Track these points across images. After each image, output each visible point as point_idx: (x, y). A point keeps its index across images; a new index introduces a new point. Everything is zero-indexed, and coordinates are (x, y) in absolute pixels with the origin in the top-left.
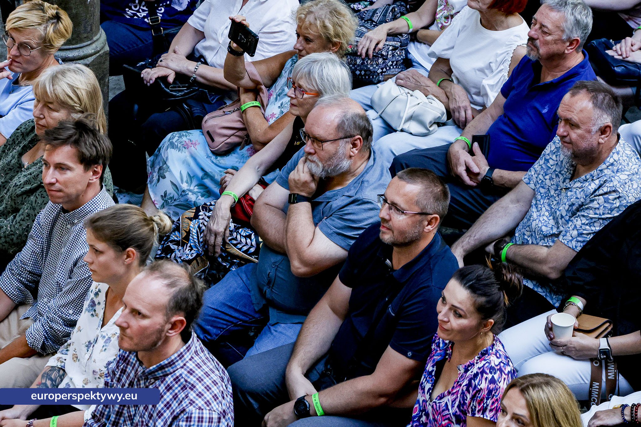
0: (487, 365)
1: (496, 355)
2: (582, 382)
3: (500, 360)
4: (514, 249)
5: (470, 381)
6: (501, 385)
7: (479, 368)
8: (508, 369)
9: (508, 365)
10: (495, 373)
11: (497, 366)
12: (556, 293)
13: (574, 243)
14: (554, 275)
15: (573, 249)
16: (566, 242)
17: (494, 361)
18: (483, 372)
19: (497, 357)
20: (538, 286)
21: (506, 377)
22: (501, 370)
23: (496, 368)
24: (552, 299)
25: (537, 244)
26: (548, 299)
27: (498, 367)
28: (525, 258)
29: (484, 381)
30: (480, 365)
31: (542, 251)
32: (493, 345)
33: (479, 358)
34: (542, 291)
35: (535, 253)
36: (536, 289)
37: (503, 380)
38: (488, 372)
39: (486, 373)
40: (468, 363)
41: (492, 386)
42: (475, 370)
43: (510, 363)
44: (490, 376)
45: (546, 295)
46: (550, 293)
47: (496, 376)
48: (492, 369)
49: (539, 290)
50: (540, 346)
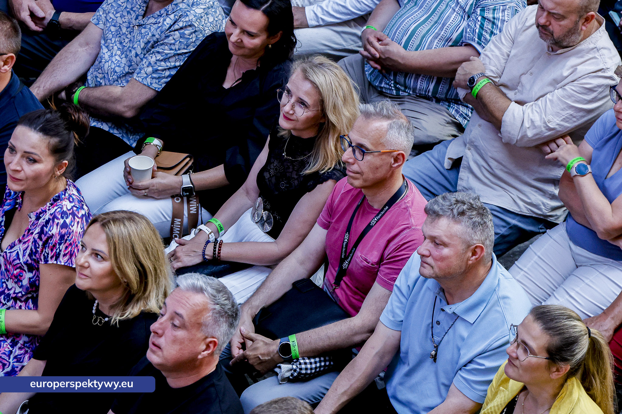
0: (59, 210)
1: (69, 199)
2: (165, 220)
3: (73, 204)
4: (86, 92)
5: (42, 229)
6: (74, 228)
7: (51, 214)
8: (82, 212)
9: (82, 208)
10: (67, 218)
11: (70, 210)
12: (134, 133)
13: (149, 80)
14: (129, 114)
15: (149, 87)
16: (141, 80)
17: (67, 205)
18: (54, 217)
19: (70, 202)
20: (114, 128)
21: (80, 220)
22: (74, 215)
23: (68, 212)
24: (129, 140)
25: (111, 85)
26: (125, 140)
27: (71, 212)
28: (99, 99)
29: (55, 226)
30: (52, 211)
31: (116, 90)
32: (66, 190)
33: (52, 204)
34: (118, 133)
35: (109, 94)
36: (111, 131)
37: (76, 223)
38: (60, 217)
39: (58, 219)
40: (40, 210)
41: (64, 231)
42: (47, 216)
43: (85, 207)
44: (61, 221)
45: (123, 136)
46: (127, 133)
47: (68, 221)
48: (64, 214)
49: (115, 132)
50: (119, 189)
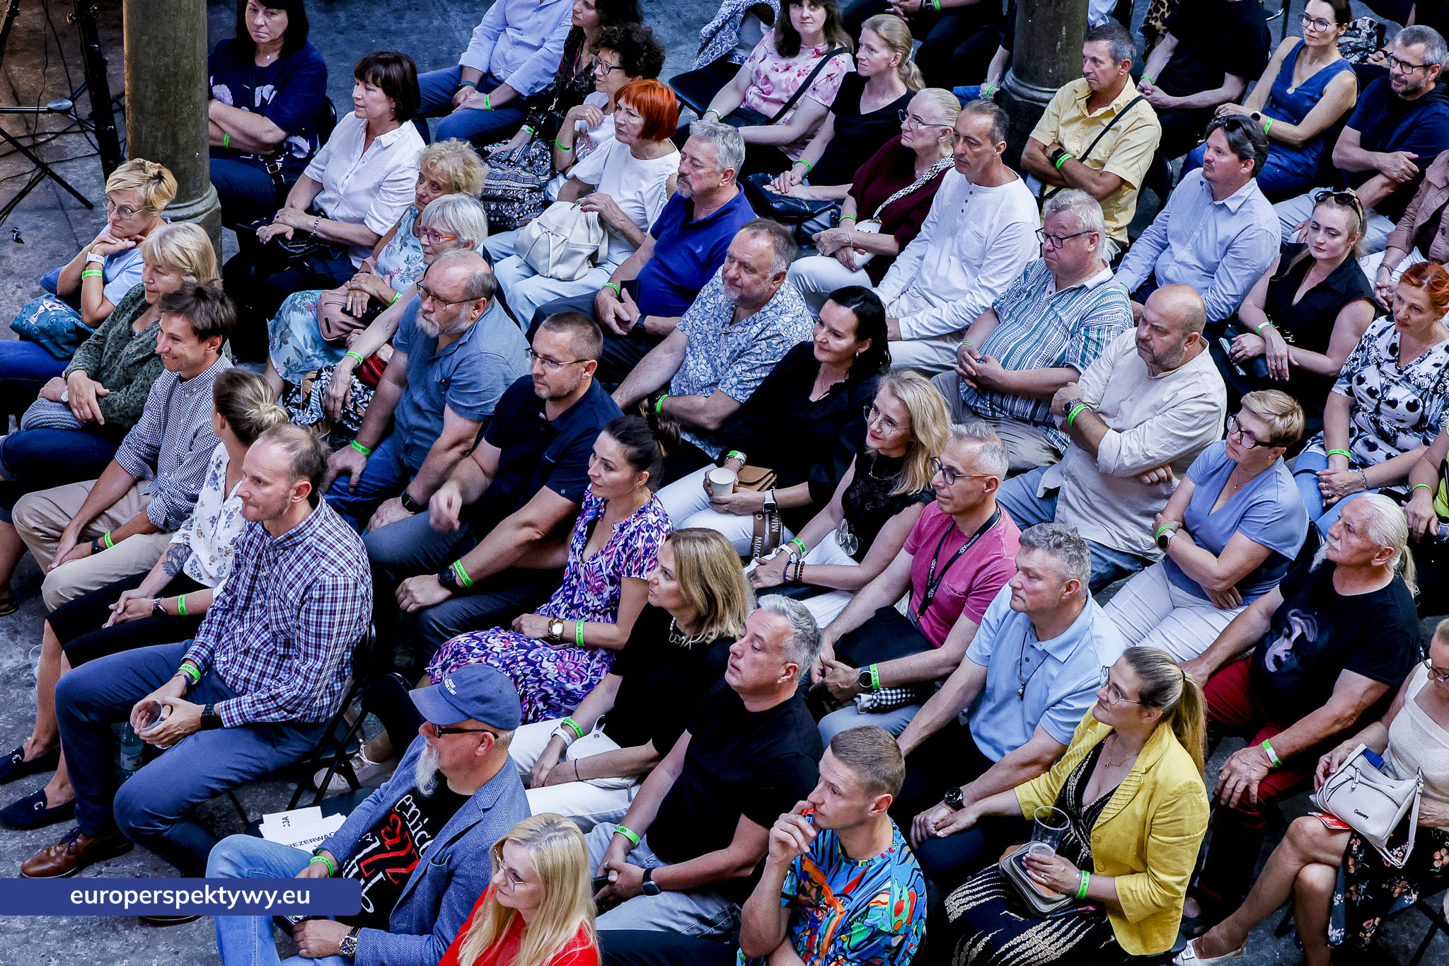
0: (644, 523)
1: (654, 512)
2: (744, 537)
3: (658, 518)
4: (670, 400)
5: (626, 541)
6: (659, 543)
7: (636, 527)
8: (667, 527)
9: (667, 522)
10: (652, 531)
11: (654, 524)
12: (716, 445)
13: (734, 391)
14: (712, 426)
15: (733, 398)
16: (725, 391)
17: (652, 518)
18: (640, 530)
19: (655, 515)
20: (696, 439)
21: (664, 535)
22: (659, 528)
24: (711, 452)
25: (695, 394)
26: (707, 452)
28: (681, 409)
29: (640, 539)
30: (637, 523)
31: (700, 400)
32: (651, 503)
33: (636, 516)
34: (701, 444)
35: (692, 404)
36: (694, 442)
38: (645, 530)
39: (643, 532)
40: (624, 522)
41: (649, 545)
42: (631, 529)
43: (669, 521)
44: (647, 535)
45: (705, 448)
46: (709, 445)
47: (653, 535)
48: (649, 527)
49: (697, 443)
50: (699, 503)
